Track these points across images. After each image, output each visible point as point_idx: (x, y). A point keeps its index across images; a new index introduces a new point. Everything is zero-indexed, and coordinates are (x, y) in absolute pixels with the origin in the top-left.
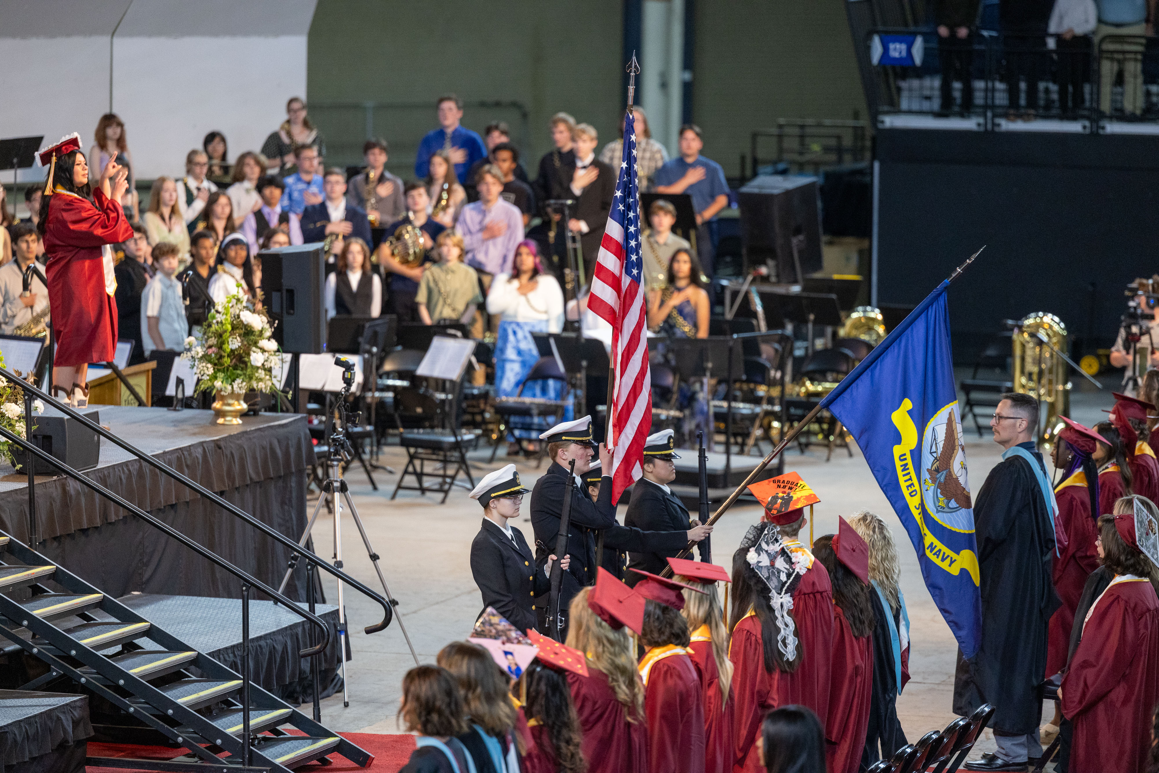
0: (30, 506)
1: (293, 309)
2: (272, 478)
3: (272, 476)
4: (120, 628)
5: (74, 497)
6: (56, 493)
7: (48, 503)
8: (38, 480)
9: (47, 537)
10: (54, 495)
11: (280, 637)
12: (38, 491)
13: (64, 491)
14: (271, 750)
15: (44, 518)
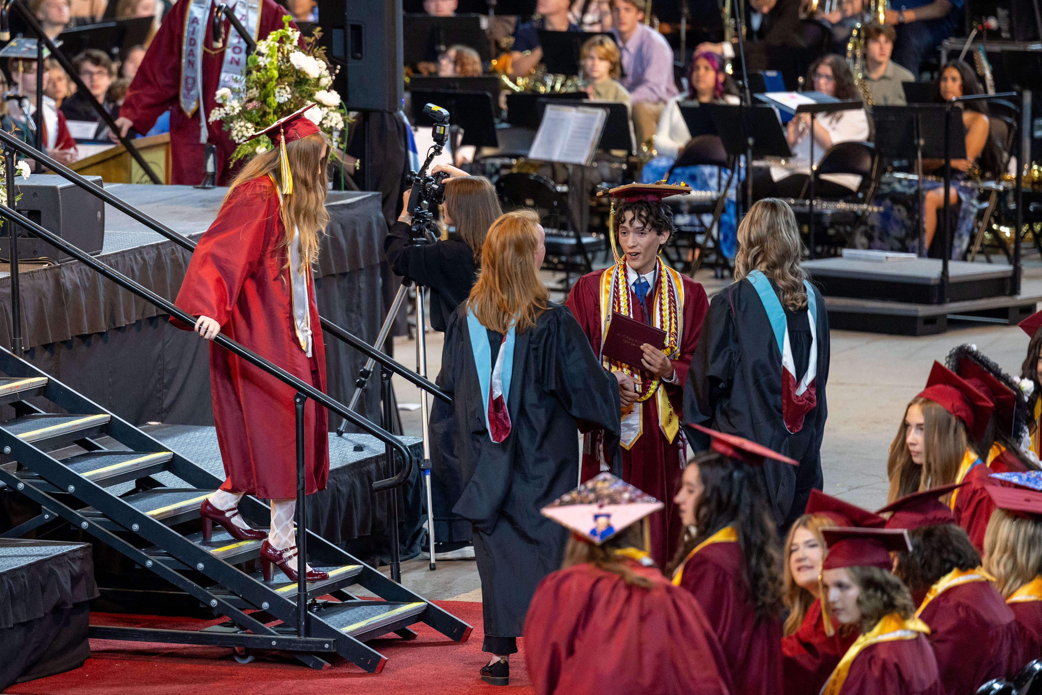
0: (13, 303)
1: (361, 53)
2: (333, 275)
3: (334, 272)
4: (133, 458)
5: (70, 293)
6: (48, 287)
7: (37, 300)
8: (23, 268)
9: (36, 344)
10: (45, 288)
11: (346, 477)
12: (23, 283)
13: (58, 285)
14: (335, 617)
15: (31, 319)
